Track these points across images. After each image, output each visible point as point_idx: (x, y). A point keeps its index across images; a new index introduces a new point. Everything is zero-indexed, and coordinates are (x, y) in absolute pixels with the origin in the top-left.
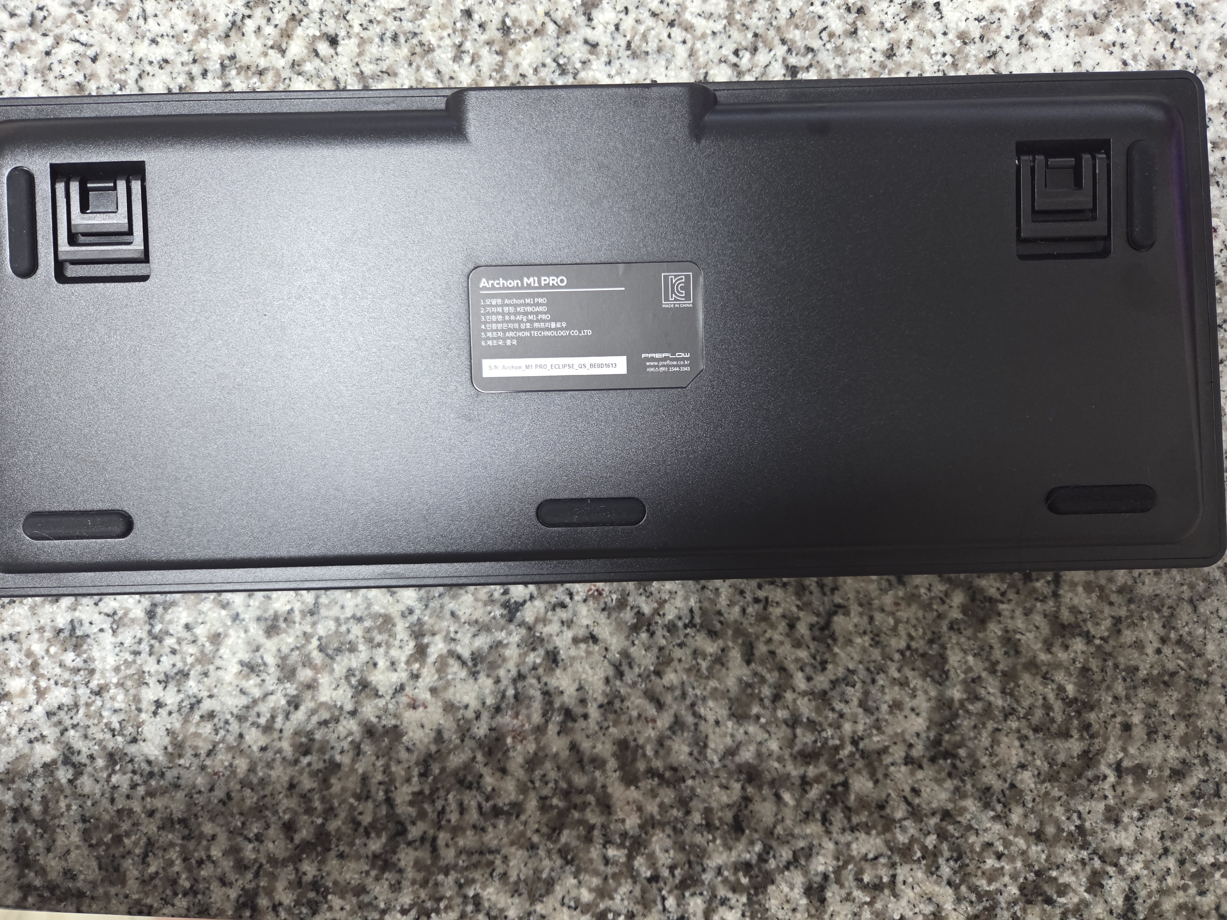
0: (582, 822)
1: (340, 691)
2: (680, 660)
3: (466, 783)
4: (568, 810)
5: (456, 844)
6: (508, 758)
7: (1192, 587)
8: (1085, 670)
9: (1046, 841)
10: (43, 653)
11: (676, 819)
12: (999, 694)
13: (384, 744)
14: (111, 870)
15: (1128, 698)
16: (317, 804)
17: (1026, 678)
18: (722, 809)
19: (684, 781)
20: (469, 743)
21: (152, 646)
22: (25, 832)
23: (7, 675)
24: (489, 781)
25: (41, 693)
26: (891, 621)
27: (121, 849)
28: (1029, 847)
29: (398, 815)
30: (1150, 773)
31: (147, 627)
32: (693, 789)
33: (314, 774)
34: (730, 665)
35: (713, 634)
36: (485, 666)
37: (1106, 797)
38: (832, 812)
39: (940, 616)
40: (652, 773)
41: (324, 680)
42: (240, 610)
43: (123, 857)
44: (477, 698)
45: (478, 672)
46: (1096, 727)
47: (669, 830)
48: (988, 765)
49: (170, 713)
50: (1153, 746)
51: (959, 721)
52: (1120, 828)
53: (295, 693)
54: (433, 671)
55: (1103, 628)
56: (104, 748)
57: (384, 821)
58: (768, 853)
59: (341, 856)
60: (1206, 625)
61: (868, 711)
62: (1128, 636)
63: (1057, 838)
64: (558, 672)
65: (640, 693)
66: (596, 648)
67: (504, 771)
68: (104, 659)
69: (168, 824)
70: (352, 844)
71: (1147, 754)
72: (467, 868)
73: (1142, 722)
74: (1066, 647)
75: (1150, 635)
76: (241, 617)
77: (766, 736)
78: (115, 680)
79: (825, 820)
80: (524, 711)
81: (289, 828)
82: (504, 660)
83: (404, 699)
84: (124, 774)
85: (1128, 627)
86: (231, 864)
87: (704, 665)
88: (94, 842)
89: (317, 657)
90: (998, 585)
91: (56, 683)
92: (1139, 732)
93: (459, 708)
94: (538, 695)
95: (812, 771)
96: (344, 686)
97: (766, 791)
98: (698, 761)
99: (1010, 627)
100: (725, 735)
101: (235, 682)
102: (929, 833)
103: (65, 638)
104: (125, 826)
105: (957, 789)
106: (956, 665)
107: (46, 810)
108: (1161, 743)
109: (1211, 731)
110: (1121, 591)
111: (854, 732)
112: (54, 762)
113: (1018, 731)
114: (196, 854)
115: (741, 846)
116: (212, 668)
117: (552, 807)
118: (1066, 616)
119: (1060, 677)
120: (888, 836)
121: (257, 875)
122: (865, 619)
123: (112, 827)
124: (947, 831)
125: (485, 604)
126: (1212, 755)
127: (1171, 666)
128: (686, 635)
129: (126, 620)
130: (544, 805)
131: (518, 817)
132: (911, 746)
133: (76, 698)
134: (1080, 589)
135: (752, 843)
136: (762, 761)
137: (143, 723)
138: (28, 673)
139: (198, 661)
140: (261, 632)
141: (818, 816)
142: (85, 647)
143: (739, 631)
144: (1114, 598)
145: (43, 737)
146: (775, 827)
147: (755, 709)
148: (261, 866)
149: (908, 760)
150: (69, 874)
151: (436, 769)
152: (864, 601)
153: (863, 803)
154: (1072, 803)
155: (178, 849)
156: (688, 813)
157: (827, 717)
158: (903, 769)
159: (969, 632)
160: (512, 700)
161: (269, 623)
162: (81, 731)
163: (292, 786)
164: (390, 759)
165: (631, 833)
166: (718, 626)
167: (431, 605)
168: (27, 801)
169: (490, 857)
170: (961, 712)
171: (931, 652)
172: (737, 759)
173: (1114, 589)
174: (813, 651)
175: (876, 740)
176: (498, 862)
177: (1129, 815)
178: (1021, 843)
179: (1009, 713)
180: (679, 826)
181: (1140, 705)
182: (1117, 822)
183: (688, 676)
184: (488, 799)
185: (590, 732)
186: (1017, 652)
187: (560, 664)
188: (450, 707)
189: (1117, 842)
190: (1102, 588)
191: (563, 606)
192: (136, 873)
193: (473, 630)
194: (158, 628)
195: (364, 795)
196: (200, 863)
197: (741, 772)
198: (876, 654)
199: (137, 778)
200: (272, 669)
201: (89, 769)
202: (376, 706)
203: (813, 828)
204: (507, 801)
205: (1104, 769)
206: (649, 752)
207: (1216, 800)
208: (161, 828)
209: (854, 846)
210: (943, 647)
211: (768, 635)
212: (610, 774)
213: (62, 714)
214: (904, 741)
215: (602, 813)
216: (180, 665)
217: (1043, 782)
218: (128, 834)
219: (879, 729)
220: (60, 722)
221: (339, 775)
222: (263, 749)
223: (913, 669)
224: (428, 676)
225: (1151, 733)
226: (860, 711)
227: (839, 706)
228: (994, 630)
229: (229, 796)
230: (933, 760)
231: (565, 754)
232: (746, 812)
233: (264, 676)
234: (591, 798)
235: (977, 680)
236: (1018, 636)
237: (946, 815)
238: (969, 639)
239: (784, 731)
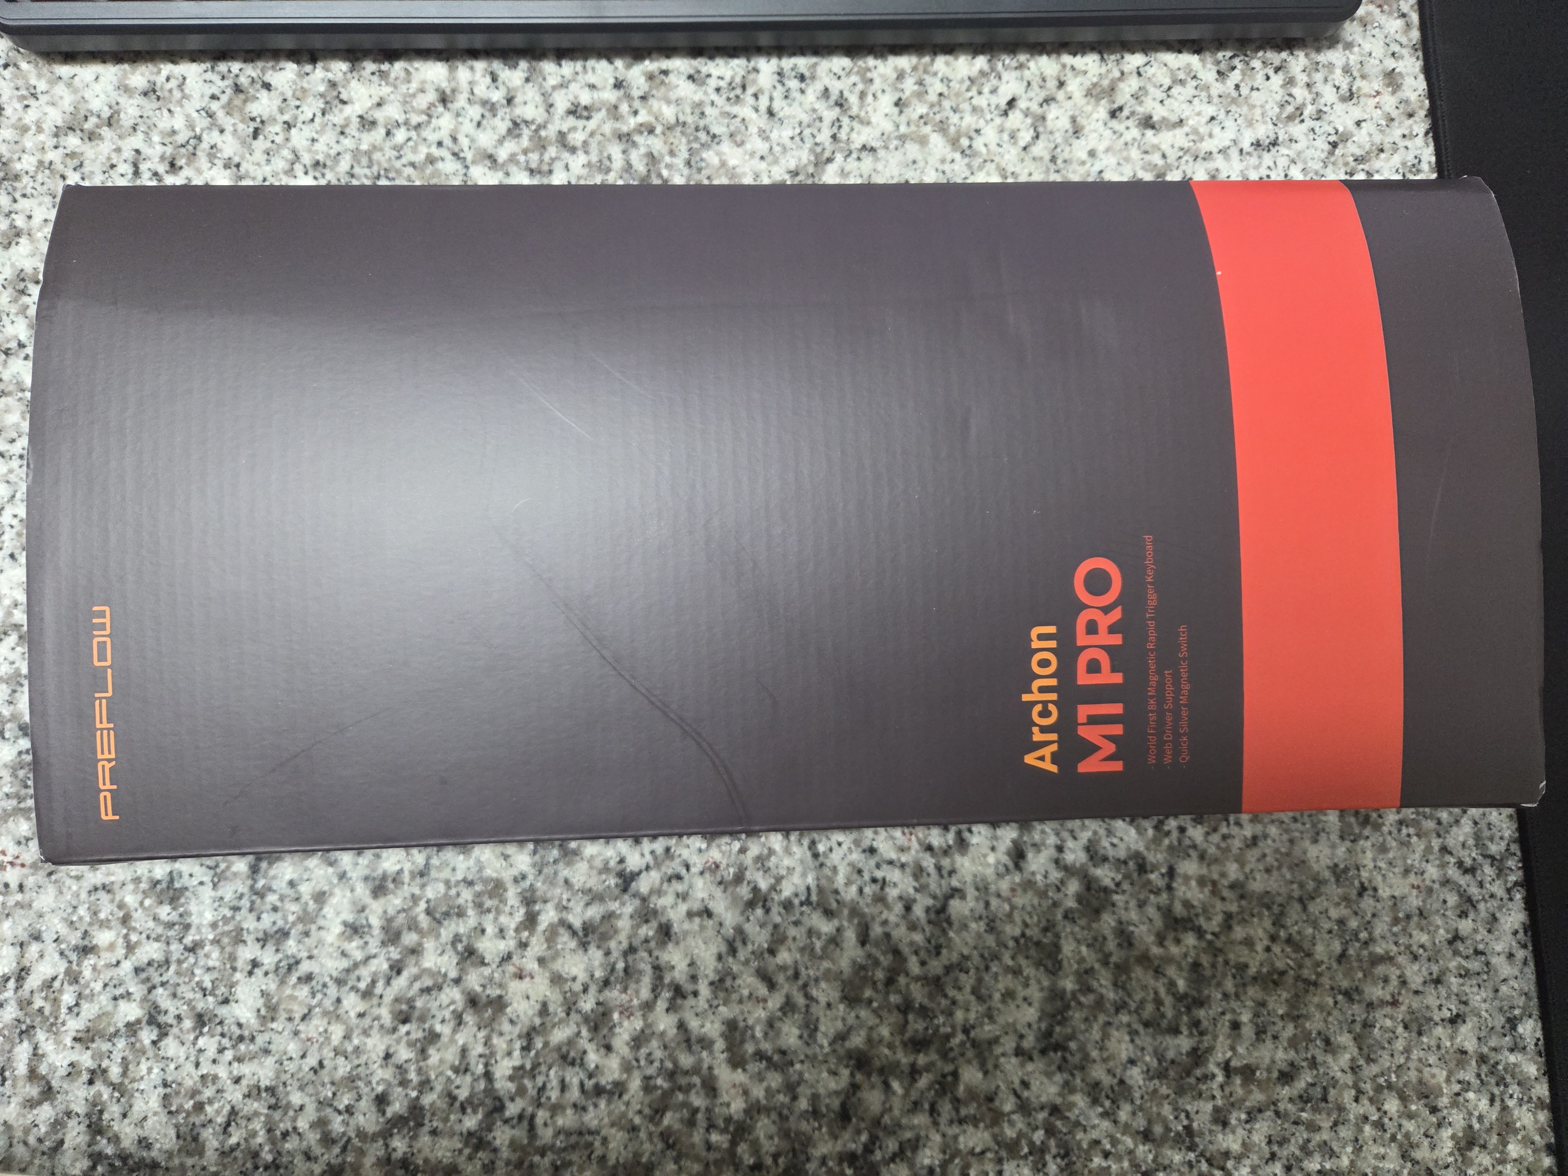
0: (685, 1104)
1: (446, 957)
2: (794, 939)
3: (569, 1059)
4: (672, 1091)
5: (554, 1123)
6: (614, 1034)
7: (1302, 886)
8: (1196, 966)
9: (1153, 1141)
10: (137, 905)
11: (783, 1104)
12: (1111, 987)
13: (486, 1015)
14: (189, 1139)
15: (1237, 996)
16: (413, 1076)
17: (1138, 972)
18: (830, 1095)
19: (792, 1064)
20: (574, 1017)
21: (253, 903)
22: (101, 1095)
23: (96, 927)
24: (593, 1058)
25: (130, 948)
26: (1007, 907)
27: (202, 1117)
28: (1136, 1146)
29: (496, 1090)
30: (1258, 1073)
31: (249, 882)
32: (801, 1074)
33: (411, 1044)
34: (845, 945)
35: (829, 914)
36: (596, 936)
37: (1213, 1097)
38: (940, 1102)
39: (1055, 904)
40: (760, 1055)
41: (429, 945)
42: (348, 868)
43: (204, 1126)
44: (586, 970)
45: (589, 943)
46: (1205, 1023)
47: (774, 1116)
48: (1098, 1059)
49: (266, 974)
50: (1261, 1046)
51: (1070, 1013)
52: (1227, 1130)
53: (398, 957)
54: (543, 939)
55: (1214, 923)
56: (193, 1008)
57: (481, 1096)
58: (874, 1143)
59: (434, 1132)
60: (1315, 925)
61: (980, 998)
62: (1239, 932)
63: (1164, 1138)
64: (670, 946)
65: (752, 970)
66: (711, 922)
67: (608, 1048)
68: (201, 914)
69: (254, 1093)
70: (446, 1120)
71: (1256, 1054)
72: (564, 1149)
73: (1251, 1021)
74: (1178, 941)
75: (1260, 932)
76: (349, 875)
77: (878, 1021)
78: (211, 937)
79: (933, 1111)
80: (632, 986)
81: (381, 1101)
82: (616, 932)
83: (510, 969)
84: (213, 1036)
85: (1239, 923)
86: (318, 1137)
87: (818, 945)
88: (173, 1108)
89: (424, 921)
90: (1112, 875)
91: (148, 938)
92: (1248, 1031)
93: (566, 980)
94: (647, 968)
95: (922, 1060)
96: (450, 952)
97: (875, 1078)
98: (808, 1044)
99: (1124, 918)
100: (836, 1019)
101: (337, 944)
102: (1037, 1128)
103: (162, 891)
104: (208, 1093)
105: (1066, 1084)
106: (1069, 954)
107: (124, 1074)
108: (1269, 1043)
109: (1319, 1033)
110: (1232, 886)
111: (966, 1020)
112: (138, 1021)
113: (1129, 1025)
114: (282, 1125)
115: (847, 1135)
116: (313, 927)
117: (656, 1087)
118: (1178, 909)
119: (1171, 971)
120: (996, 1130)
121: (344, 1149)
122: (981, 905)
123: (194, 1093)
124: (1055, 1127)
125: (600, 873)
126: (1320, 1059)
127: (1280, 965)
128: (802, 914)
129: (228, 874)
130: (648, 1086)
131: (620, 1096)
132: (1022, 1037)
133: (168, 954)
134: (1193, 883)
135: (858, 1132)
136: (872, 1047)
137: (237, 983)
138: (119, 926)
139: (300, 919)
140: (368, 892)
141: (926, 1106)
142: (182, 900)
143: (855, 912)
144: (1226, 893)
145: (129, 994)
146: (882, 1116)
147: (868, 993)
148: (349, 1140)
149: (1019, 1052)
150: (144, 1143)
151: (539, 1044)
152: (981, 885)
153: (972, 1094)
154: (1181, 1101)
155: (263, 1119)
156: (795, 1098)
157: (939, 1004)
158: (1014, 1060)
159: (1083, 922)
160: (621, 974)
161: (377, 883)
162: (170, 989)
163: (388, 1056)
164: (492, 1030)
165: (736, 1117)
166: (834, 905)
167: (545, 870)
168: (105, 1063)
169: (589, 1138)
170: (1073, 1004)
171: (1045, 940)
172: (848, 1044)
173: (1226, 883)
174: (928, 934)
175: (988, 1030)
176: (597, 1144)
177: (1237, 1117)
178: (1129, 1142)
179: (1120, 1007)
180: (785, 1112)
181: (1249, 1003)
182: (1225, 1124)
183: (802, 956)
184: (590, 1076)
185: (699, 1010)
186: (1131, 945)
187: (673, 937)
188: (557, 980)
189: (1225, 1145)
190: (1214, 883)
191: (679, 877)
192: (216, 1144)
193: (587, 898)
194: (261, 883)
195: (463, 1067)
196: (285, 1135)
197: (850, 1057)
198: (990, 940)
199: (226, 1042)
200: (376, 932)
201: (175, 1030)
202: (482, 975)
203: (921, 1119)
204: (610, 1079)
205: (1212, 1068)
206: (759, 1034)
207: (1324, 1105)
208: (248, 1096)
209: (961, 1139)
210: (1057, 936)
211: (884, 916)
212: (717, 1055)
213: (151, 970)
214: (1016, 1031)
215: (707, 1095)
216: (280, 923)
217: (1151, 1079)
218: (210, 1101)
219: (991, 1018)
220: (148, 979)
221: (438, 1045)
222: (361, 1015)
223: (1027, 957)
224: (537, 946)
225: (1260, 1032)
226: (972, 998)
227: (951, 993)
228: (1108, 921)
229: (321, 1064)
230: (1043, 1052)
231: (672, 1032)
232: (854, 1100)
233: (367, 938)
234: (696, 1080)
235: (1089, 971)
236: (1132, 928)
237: (1055, 1110)
238: (1083, 928)
239: (895, 1017)
